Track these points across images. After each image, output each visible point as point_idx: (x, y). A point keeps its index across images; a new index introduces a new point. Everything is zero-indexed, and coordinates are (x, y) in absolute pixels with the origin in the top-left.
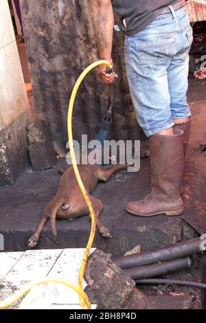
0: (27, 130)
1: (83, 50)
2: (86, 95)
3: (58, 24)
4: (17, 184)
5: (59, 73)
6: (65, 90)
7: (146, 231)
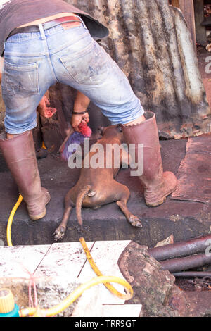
7: (180, 220)
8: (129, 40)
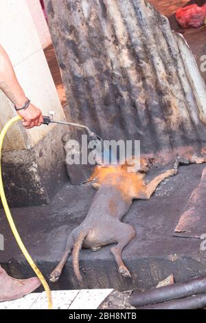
0: (63, 142)
1: (113, 52)
2: (121, 100)
3: (85, 25)
4: (54, 202)
5: (92, 78)
6: (99, 96)
7: (177, 260)
8: (141, 68)
